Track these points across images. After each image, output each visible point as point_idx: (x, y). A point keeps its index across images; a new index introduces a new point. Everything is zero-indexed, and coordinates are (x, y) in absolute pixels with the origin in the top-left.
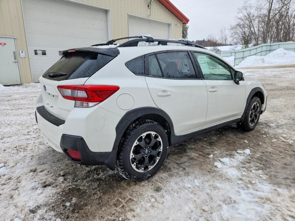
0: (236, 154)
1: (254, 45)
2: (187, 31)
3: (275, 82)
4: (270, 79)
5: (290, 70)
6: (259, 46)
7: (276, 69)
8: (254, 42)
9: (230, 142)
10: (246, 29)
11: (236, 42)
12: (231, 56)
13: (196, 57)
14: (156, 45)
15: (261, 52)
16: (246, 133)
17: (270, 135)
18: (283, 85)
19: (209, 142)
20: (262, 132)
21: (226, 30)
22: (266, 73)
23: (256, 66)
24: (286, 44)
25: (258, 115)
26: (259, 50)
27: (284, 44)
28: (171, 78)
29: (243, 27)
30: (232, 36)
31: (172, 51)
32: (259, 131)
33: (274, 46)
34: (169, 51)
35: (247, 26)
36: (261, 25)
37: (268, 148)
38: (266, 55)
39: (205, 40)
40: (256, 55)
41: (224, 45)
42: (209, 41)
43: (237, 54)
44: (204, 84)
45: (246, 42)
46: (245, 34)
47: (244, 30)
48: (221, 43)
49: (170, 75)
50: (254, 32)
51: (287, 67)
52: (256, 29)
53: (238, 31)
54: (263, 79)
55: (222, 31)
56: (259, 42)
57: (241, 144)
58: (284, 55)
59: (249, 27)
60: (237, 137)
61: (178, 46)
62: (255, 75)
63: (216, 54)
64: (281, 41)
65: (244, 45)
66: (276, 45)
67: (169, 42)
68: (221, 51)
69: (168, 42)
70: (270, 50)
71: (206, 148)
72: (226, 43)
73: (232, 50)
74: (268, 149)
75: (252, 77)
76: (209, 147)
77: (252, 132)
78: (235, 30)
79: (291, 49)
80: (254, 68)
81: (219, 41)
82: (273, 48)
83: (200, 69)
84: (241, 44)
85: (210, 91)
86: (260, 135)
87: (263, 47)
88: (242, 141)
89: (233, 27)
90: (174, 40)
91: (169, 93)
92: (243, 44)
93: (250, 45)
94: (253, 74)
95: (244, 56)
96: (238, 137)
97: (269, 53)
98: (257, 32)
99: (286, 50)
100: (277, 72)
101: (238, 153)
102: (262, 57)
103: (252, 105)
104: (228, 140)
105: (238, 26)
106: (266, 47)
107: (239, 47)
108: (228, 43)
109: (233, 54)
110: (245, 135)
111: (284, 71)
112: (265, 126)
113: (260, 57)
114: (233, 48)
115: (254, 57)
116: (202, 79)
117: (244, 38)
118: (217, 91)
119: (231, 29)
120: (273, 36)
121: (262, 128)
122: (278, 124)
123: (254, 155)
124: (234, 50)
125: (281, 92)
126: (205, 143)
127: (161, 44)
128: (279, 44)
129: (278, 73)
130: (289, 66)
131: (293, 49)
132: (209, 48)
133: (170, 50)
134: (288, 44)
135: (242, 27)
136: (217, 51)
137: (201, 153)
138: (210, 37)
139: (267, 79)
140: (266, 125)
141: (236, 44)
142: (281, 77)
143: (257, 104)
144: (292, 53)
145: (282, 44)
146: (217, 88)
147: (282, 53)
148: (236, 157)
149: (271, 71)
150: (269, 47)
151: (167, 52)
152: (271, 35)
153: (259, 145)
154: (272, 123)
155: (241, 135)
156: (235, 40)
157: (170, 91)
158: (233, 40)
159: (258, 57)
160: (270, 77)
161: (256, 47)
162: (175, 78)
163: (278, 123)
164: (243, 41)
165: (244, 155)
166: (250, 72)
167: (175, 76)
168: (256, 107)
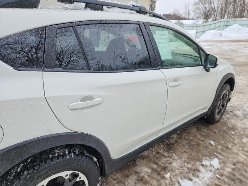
0: (201, 168)
1: (214, 20)
2: (155, 4)
3: (234, 57)
4: (228, 53)
5: (245, 45)
6: (218, 21)
7: (232, 43)
8: (213, 17)
9: (193, 144)
10: (207, 5)
11: (198, 17)
12: (193, 29)
13: (152, 33)
14: (80, 9)
15: (219, 27)
16: (211, 127)
17: (239, 130)
18: (241, 61)
19: (167, 144)
20: (229, 126)
21: (190, 6)
22: (224, 47)
23: (214, 39)
24: (241, 20)
25: (226, 104)
26: (218, 25)
27: (239, 20)
28: (106, 70)
29: (205, 3)
30: (194, 11)
31: (109, 22)
32: (226, 124)
33: (230, 22)
34: (103, 22)
35: (208, 3)
36: (220, 2)
37: (240, 154)
38: (223, 29)
39: (171, 14)
40: (215, 30)
41: (186, 19)
42: (174, 15)
43: (198, 28)
44: (163, 77)
45: (207, 16)
46: (206, 9)
47: (205, 6)
48: (184, 18)
49: (103, 66)
50: (214, 8)
51: (242, 42)
52: (216, 5)
53: (200, 7)
54: (222, 53)
55: (186, 6)
56: (218, 18)
57: (206, 148)
58: (239, 30)
59: (210, 3)
60: (200, 134)
61: (124, 14)
62: (214, 49)
63: (180, 27)
64: (236, 17)
65: (205, 20)
66: (233, 21)
67: (106, 6)
68: (184, 25)
69: (104, 5)
70: (226, 26)
71: (163, 155)
72: (189, 18)
73: (194, 24)
74: (240, 156)
75: (211, 50)
76: (166, 154)
77: (218, 124)
78: (197, 5)
79: (245, 25)
80: (213, 41)
81: (183, 16)
82: (229, 23)
83: (158, 51)
84: (201, 19)
85: (170, 86)
86: (228, 131)
87: (221, 22)
88: (207, 141)
89: (196, 3)
90: (116, 2)
91: (97, 100)
92: (203, 19)
93: (210, 20)
94: (212, 48)
95: (205, 30)
96: (202, 133)
97: (226, 28)
98: (216, 8)
99: (240, 26)
100: (233, 46)
101: (203, 165)
102: (220, 31)
103: (221, 95)
104: (191, 140)
105: (200, 2)
106: (224, 22)
107: (200, 22)
108: (190, 17)
109: (195, 27)
110: (209, 129)
111: (240, 45)
112: (232, 116)
113: (218, 31)
114: (195, 22)
115: (213, 31)
116: (160, 69)
117: (205, 13)
118: (181, 84)
119: (194, 5)
120: (230, 13)
121: (229, 118)
122: (244, 112)
123: (224, 170)
124: (196, 24)
125: (240, 68)
126: (162, 146)
127: (90, 8)
128: (235, 20)
129: (234, 48)
130: (244, 41)
131: (246, 25)
132: (174, 21)
133: (106, 20)
134: (242, 20)
135: (203, 3)
136: (181, 25)
137: (155, 166)
138: (175, 11)
139: (226, 53)
140: (232, 114)
141: (198, 18)
142: (238, 51)
143: (226, 92)
144: (245, 29)
145: (238, 20)
146: (181, 80)
147: (237, 28)
148: (201, 175)
149: (228, 45)
150: (226, 23)
151: (100, 23)
152: (228, 12)
153: (227, 148)
154: (239, 110)
155: (205, 130)
156: (197, 15)
157: (99, 97)
158: (195, 15)
159: (216, 31)
160: (228, 51)
161: (215, 22)
162: (113, 69)
163: (245, 110)
164: (204, 17)
165: (211, 169)
166: (210, 45)
167: (113, 66)
168: (225, 95)
